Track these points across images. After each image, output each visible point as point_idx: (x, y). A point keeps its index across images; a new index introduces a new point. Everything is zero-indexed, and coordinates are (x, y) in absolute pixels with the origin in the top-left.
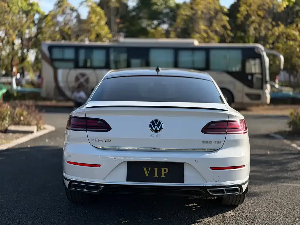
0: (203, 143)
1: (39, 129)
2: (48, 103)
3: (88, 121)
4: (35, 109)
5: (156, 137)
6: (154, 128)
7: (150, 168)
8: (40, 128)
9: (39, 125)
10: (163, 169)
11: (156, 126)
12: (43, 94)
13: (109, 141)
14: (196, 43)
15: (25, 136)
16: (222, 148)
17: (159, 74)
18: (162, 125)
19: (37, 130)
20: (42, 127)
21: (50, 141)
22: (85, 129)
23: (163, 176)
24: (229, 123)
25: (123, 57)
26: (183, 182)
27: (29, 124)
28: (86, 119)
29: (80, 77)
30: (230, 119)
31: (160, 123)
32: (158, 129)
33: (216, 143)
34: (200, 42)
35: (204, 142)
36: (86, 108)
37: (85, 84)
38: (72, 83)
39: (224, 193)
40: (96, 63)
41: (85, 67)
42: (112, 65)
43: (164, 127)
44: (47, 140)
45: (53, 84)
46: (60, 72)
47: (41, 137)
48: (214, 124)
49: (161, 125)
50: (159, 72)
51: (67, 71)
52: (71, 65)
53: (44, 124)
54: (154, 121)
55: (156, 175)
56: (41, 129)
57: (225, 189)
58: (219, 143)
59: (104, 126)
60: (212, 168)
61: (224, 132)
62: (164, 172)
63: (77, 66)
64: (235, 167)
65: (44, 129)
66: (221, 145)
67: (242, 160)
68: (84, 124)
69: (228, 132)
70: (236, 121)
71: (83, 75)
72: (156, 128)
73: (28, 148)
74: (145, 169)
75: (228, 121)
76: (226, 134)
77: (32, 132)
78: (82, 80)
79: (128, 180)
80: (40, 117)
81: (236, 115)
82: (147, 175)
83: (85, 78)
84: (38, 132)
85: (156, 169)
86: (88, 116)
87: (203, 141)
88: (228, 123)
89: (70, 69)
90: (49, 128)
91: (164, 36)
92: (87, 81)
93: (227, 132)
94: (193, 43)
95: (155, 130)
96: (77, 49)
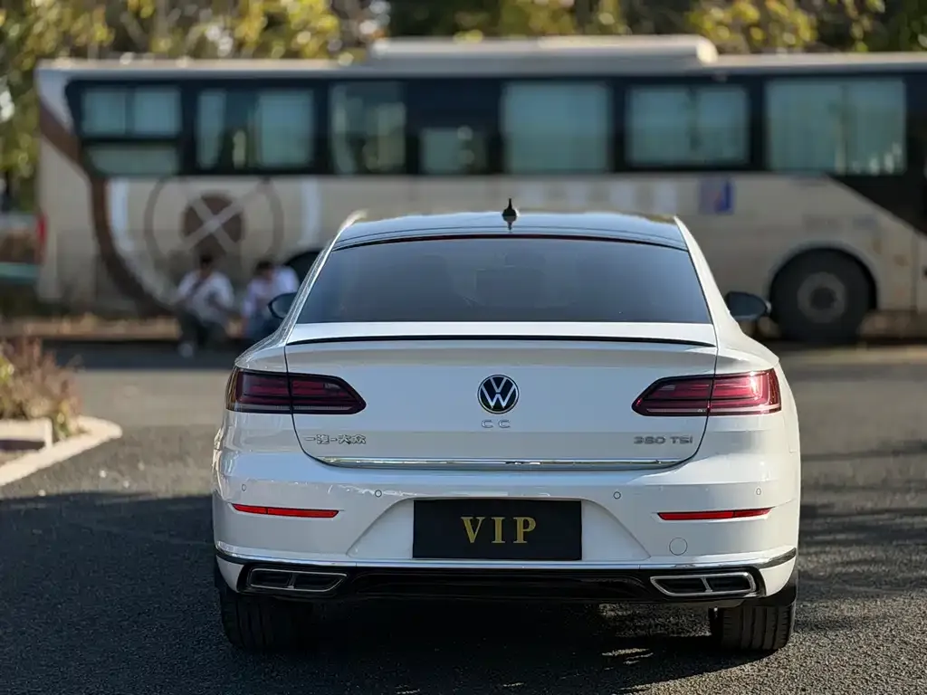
0: (635, 443)
1: (61, 434)
2: (65, 328)
3: (295, 383)
4: (44, 354)
5: (496, 429)
6: (492, 400)
7: (481, 519)
8: (64, 426)
9: (60, 418)
10: (520, 520)
11: (498, 393)
12: (49, 289)
13: (360, 440)
14: (706, 54)
15: (15, 458)
16: (696, 456)
17: (515, 231)
18: (514, 391)
19: (56, 439)
20: (73, 425)
21: (115, 474)
22: (286, 408)
23: (520, 540)
24: (717, 384)
25: (389, 119)
26: (579, 558)
27: (20, 414)
28: (289, 377)
29: (203, 211)
30: (719, 372)
31: (509, 384)
32: (504, 404)
33: (678, 440)
34: (721, 51)
35: (639, 441)
36: (288, 345)
37: (225, 241)
38: (172, 239)
39: (704, 589)
40: (272, 152)
41: (224, 168)
42: (343, 157)
43: (520, 396)
44: (103, 474)
45: (88, 246)
46: (119, 194)
47: (74, 460)
48: (672, 387)
49: (512, 390)
50: (514, 223)
51: (147, 187)
52: (166, 159)
53: (76, 413)
54: (492, 381)
55: (498, 540)
56: (68, 435)
57: (708, 579)
58: (687, 442)
59: (342, 398)
60: (665, 516)
61: (700, 410)
62: (524, 528)
63: (190, 167)
64: (734, 511)
65: (81, 431)
66: (692, 448)
67: (759, 492)
68: (285, 392)
69: (712, 410)
70: (745, 376)
71: (216, 203)
72: (498, 400)
73: (38, 499)
74: (467, 521)
75: (714, 377)
76: (708, 414)
77: (37, 445)
78: (213, 224)
79: (417, 554)
80: (64, 385)
81: (746, 359)
82: (472, 537)
83: (226, 215)
84: (59, 444)
85: (498, 521)
86: (295, 368)
87: (637, 438)
88: (716, 381)
89: (163, 178)
90: (99, 431)
91: (567, 20)
92: (235, 227)
93: (709, 410)
94: (693, 55)
95: (494, 407)
96: (189, 89)
